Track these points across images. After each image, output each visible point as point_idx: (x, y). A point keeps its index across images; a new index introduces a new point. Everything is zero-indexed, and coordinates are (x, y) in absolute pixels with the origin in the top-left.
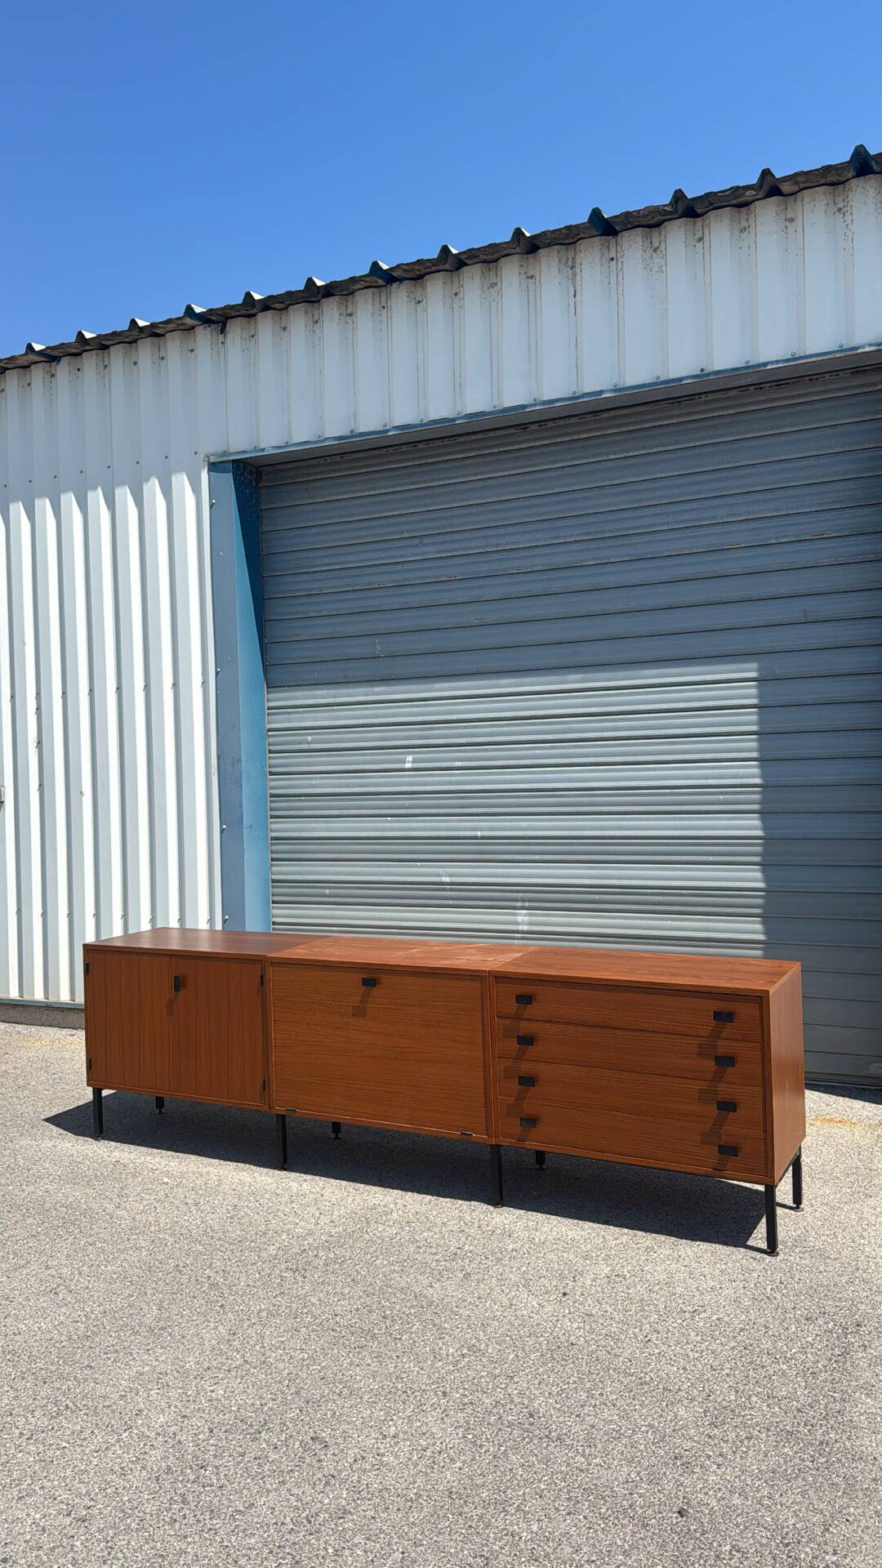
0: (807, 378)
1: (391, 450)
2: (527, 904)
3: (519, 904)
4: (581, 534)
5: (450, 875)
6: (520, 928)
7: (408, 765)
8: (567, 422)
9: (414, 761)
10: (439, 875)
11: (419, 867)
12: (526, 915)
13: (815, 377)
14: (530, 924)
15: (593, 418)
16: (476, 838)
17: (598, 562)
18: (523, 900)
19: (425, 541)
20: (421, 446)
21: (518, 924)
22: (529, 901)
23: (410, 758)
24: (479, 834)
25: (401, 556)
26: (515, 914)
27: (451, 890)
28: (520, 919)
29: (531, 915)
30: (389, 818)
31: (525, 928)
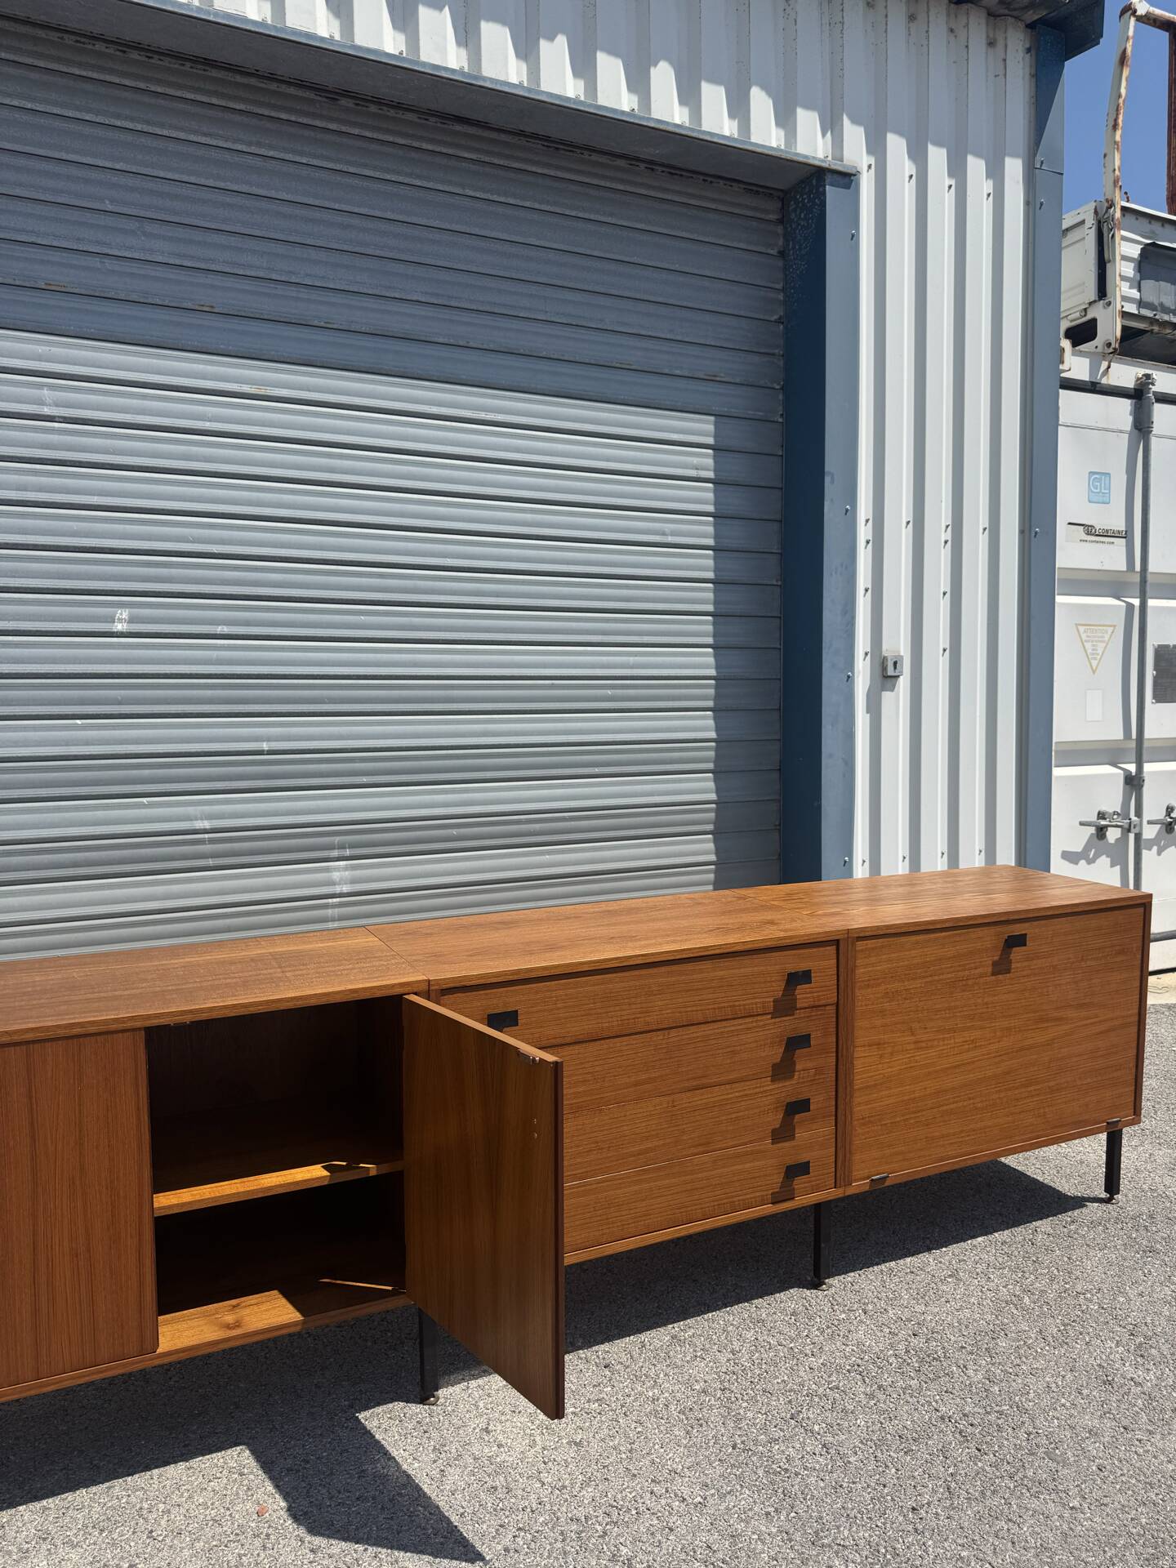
0: (702, 178)
1: (69, 40)
2: (348, 852)
3: (335, 853)
4: (426, 293)
5: (210, 817)
6: (338, 889)
7: (119, 627)
8: (400, 115)
9: (131, 620)
10: (189, 818)
11: (143, 806)
12: (346, 868)
13: (709, 179)
14: (353, 881)
15: (439, 125)
16: (261, 753)
17: (452, 341)
18: (342, 847)
19: (150, 228)
20: (135, 55)
21: (333, 883)
22: (352, 846)
23: (124, 614)
24: (265, 746)
25: (98, 243)
26: (327, 870)
27: (212, 841)
28: (336, 875)
29: (354, 868)
30: (79, 722)
31: (346, 889)
